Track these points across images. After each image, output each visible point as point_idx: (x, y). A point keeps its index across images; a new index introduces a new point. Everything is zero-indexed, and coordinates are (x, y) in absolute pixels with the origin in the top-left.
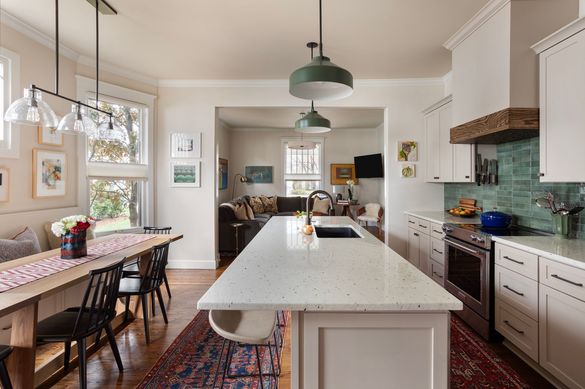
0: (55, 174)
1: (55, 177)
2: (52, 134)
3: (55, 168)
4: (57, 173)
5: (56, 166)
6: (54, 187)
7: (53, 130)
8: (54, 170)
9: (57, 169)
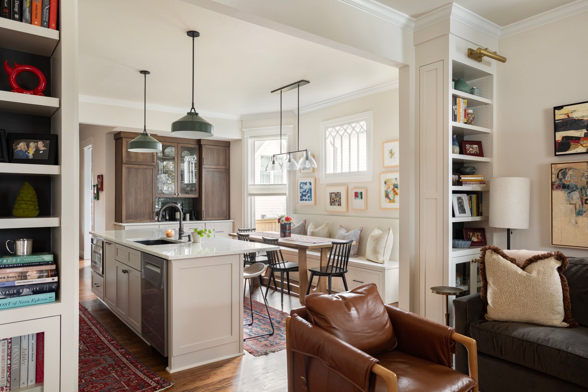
0: (394, 190)
1: (394, 193)
2: (391, 158)
3: (394, 186)
4: (396, 189)
5: (395, 184)
6: (393, 201)
7: (392, 154)
8: (393, 187)
9: (395, 186)
